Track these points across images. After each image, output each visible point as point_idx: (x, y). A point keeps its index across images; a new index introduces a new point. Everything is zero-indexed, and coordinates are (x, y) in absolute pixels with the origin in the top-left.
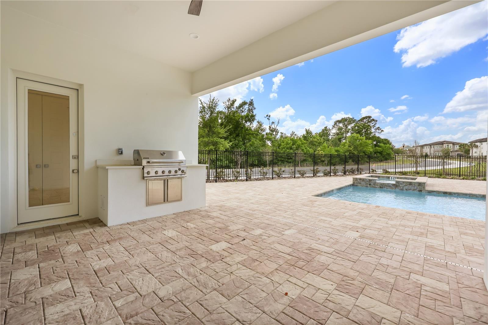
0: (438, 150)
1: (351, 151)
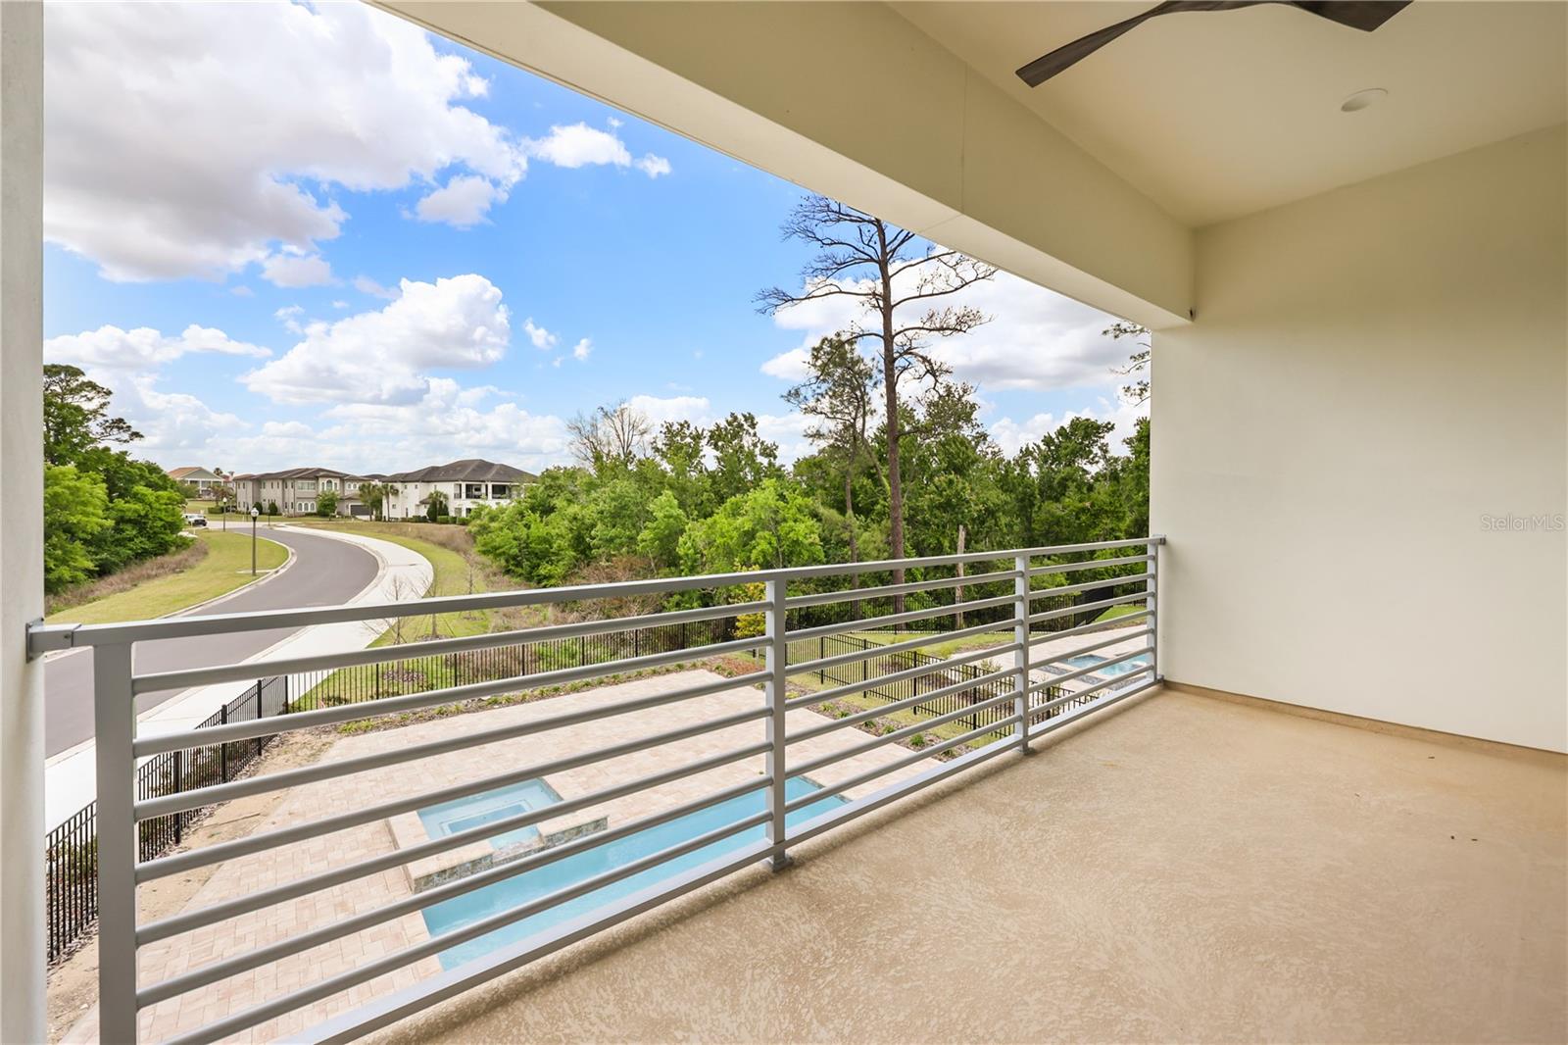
0: (306, 495)
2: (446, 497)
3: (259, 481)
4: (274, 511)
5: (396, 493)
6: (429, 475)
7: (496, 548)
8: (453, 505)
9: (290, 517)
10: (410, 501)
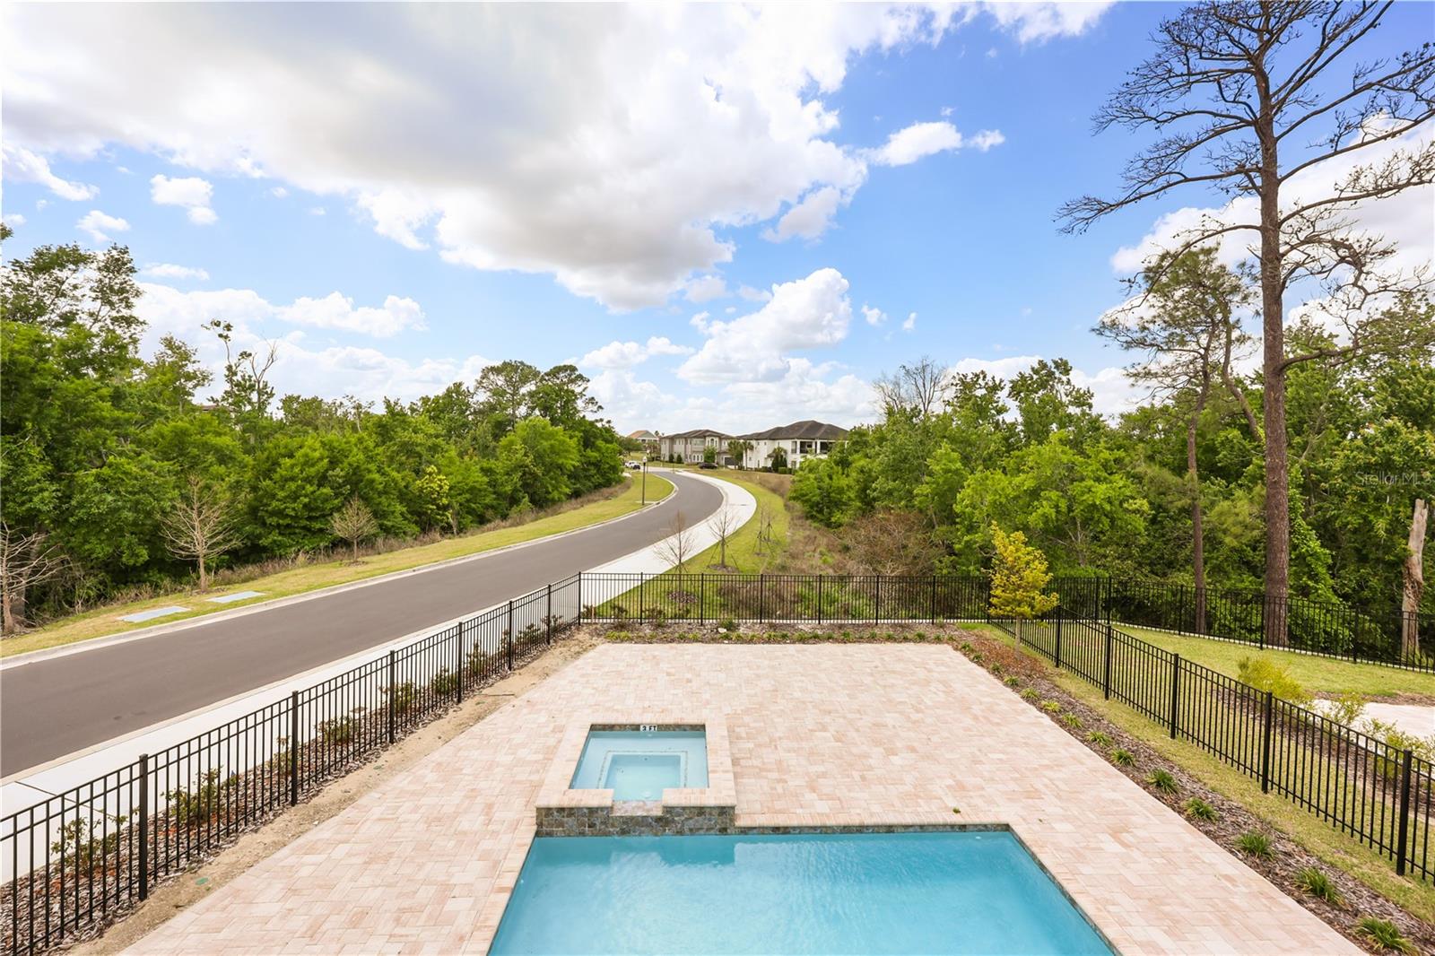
0: (696, 450)
1: (527, 466)
2: (786, 452)
3: (672, 439)
4: (680, 461)
5: (752, 448)
6: (775, 434)
7: (804, 495)
8: (790, 458)
9: (688, 465)
10: (760, 456)
